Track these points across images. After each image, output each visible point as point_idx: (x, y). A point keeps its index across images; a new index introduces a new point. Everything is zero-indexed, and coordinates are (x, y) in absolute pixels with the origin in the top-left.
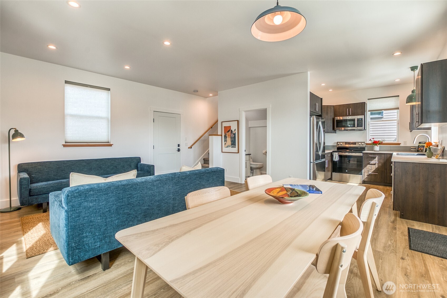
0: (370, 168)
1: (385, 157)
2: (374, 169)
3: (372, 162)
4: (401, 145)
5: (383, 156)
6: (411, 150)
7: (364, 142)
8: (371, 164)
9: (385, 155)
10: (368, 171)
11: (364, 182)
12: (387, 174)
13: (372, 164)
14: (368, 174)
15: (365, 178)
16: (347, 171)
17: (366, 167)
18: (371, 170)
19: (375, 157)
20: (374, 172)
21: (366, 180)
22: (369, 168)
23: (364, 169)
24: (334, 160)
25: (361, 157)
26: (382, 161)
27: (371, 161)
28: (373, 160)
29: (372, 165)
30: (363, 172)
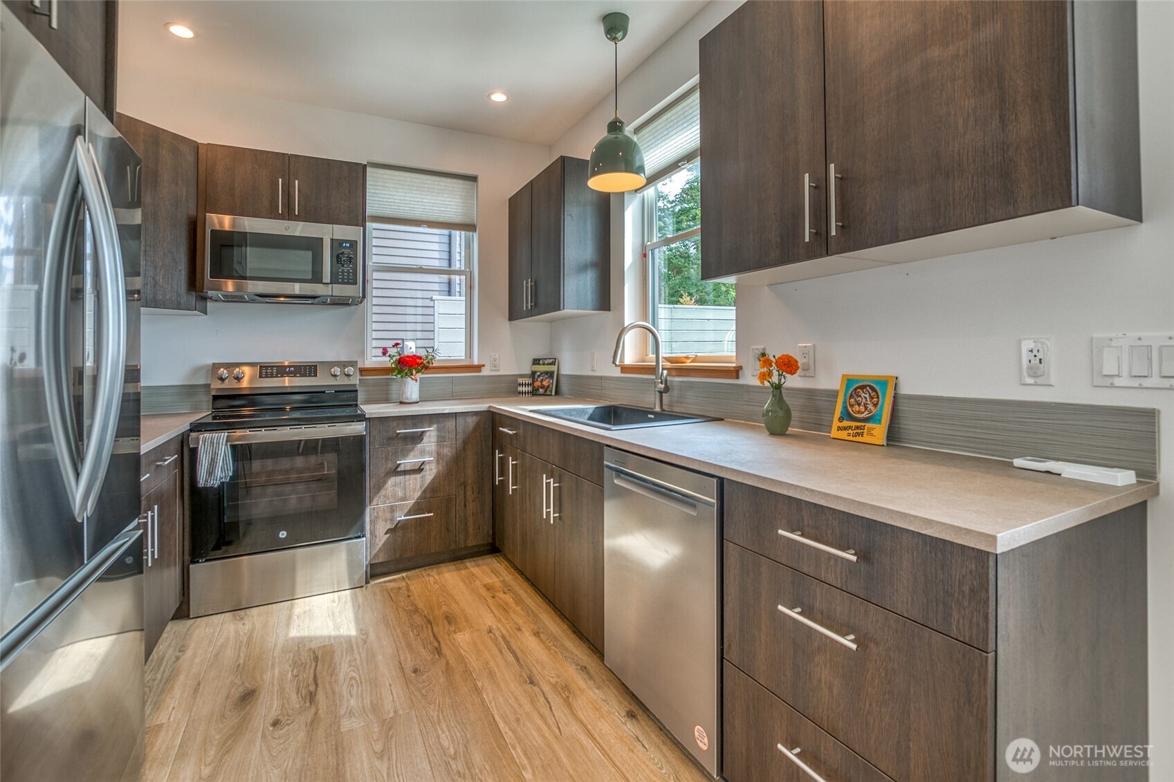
0: (400, 494)
1: (460, 430)
2: (417, 494)
3: (408, 462)
4: (486, 372)
5: (450, 424)
6: (520, 389)
7: (353, 364)
8: (405, 473)
9: (460, 420)
10: (392, 509)
11: (375, 571)
12: (465, 506)
13: (408, 468)
14: (389, 526)
15: (380, 549)
16: (283, 534)
17: (383, 492)
18: (404, 499)
19: (418, 438)
20: (417, 509)
21: (381, 560)
22: (394, 495)
23: (375, 502)
24: (201, 483)
25: (359, 441)
26: (448, 451)
27: (405, 456)
28: (413, 449)
29: (407, 477)
30: (367, 519)
